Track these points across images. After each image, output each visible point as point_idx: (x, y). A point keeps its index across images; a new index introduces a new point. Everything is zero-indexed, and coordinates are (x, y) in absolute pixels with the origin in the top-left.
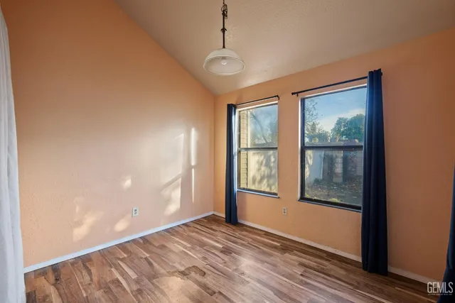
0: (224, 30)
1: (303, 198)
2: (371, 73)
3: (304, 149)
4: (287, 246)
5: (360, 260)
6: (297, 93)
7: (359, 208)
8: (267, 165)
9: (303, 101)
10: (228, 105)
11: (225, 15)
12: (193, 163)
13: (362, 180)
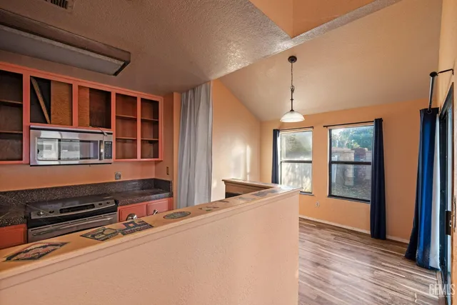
0: (292, 100)
1: (330, 195)
2: (376, 120)
3: (331, 163)
4: (321, 226)
5: (369, 232)
6: (327, 126)
7: (369, 201)
8: (293, 171)
9: (330, 130)
10: (274, 130)
11: (292, 91)
12: (248, 171)
13: (370, 184)
